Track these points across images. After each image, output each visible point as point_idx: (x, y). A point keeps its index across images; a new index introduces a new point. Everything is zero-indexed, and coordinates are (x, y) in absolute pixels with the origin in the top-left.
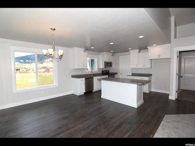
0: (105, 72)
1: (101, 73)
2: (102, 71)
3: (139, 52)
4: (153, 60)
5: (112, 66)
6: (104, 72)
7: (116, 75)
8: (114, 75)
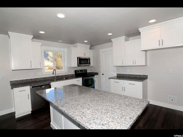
0: (80, 72)
1: (74, 73)
2: (75, 71)
3: (126, 40)
4: (148, 52)
5: (90, 63)
6: (77, 73)
7: (95, 76)
8: (93, 75)
